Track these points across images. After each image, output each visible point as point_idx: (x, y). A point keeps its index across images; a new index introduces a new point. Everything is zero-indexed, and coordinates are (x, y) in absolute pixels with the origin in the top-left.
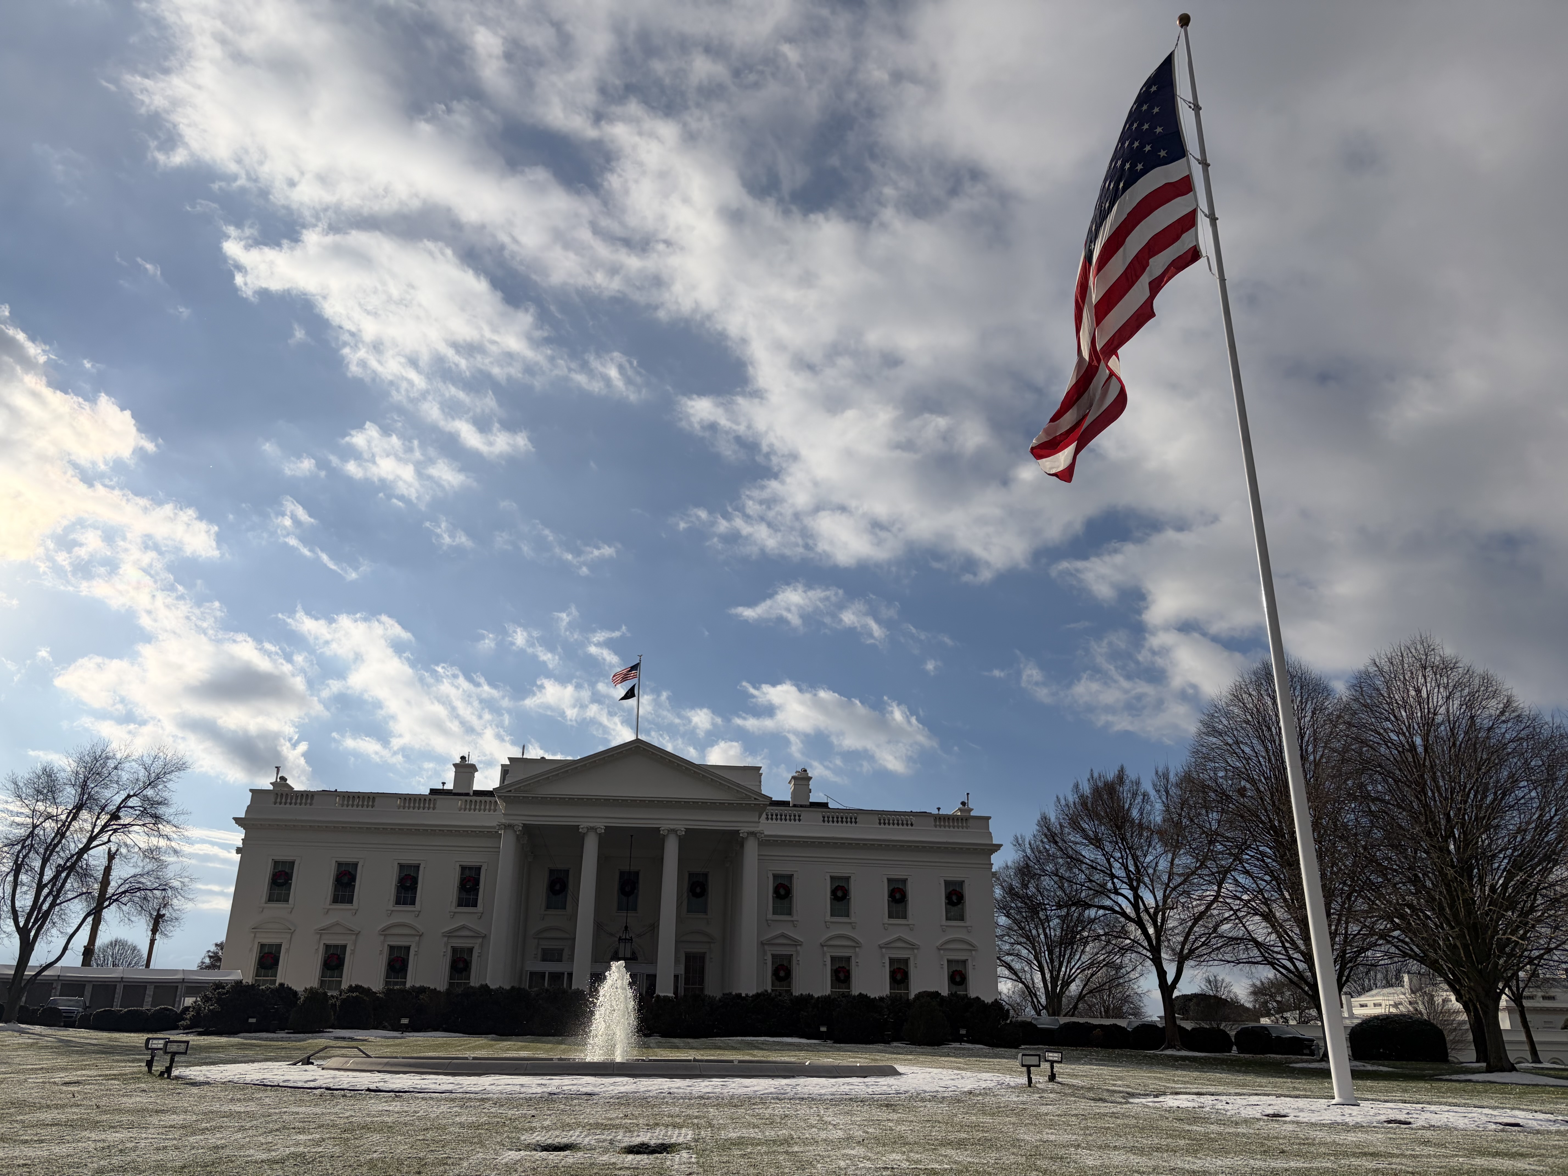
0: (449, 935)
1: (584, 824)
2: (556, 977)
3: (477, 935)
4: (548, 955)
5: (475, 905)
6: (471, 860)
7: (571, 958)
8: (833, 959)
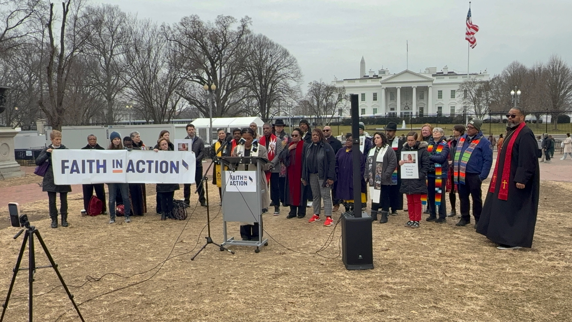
0: (372, 106)
1: (397, 87)
2: (393, 113)
3: (377, 106)
4: (392, 109)
5: (376, 100)
6: (375, 92)
7: (396, 109)
8: (451, 107)
